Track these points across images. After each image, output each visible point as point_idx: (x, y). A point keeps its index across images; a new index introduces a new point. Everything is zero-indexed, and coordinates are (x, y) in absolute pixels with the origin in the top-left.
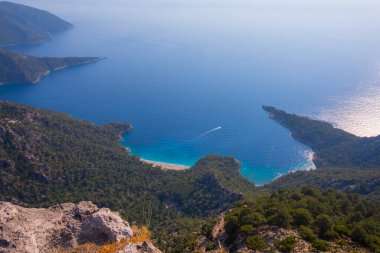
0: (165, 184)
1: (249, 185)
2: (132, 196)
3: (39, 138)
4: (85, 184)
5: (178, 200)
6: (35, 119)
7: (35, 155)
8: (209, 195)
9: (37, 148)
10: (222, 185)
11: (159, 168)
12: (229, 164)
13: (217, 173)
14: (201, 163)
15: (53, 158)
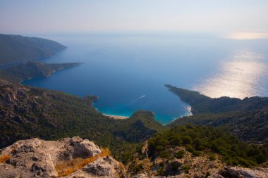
0: (116, 126)
1: (159, 125)
2: (100, 133)
3: (50, 105)
4: (74, 128)
5: (123, 135)
6: (48, 95)
7: (49, 114)
8: (139, 131)
9: (49, 110)
10: (146, 125)
11: (113, 118)
12: (149, 115)
13: (143, 120)
14: (135, 115)
15: (58, 115)
